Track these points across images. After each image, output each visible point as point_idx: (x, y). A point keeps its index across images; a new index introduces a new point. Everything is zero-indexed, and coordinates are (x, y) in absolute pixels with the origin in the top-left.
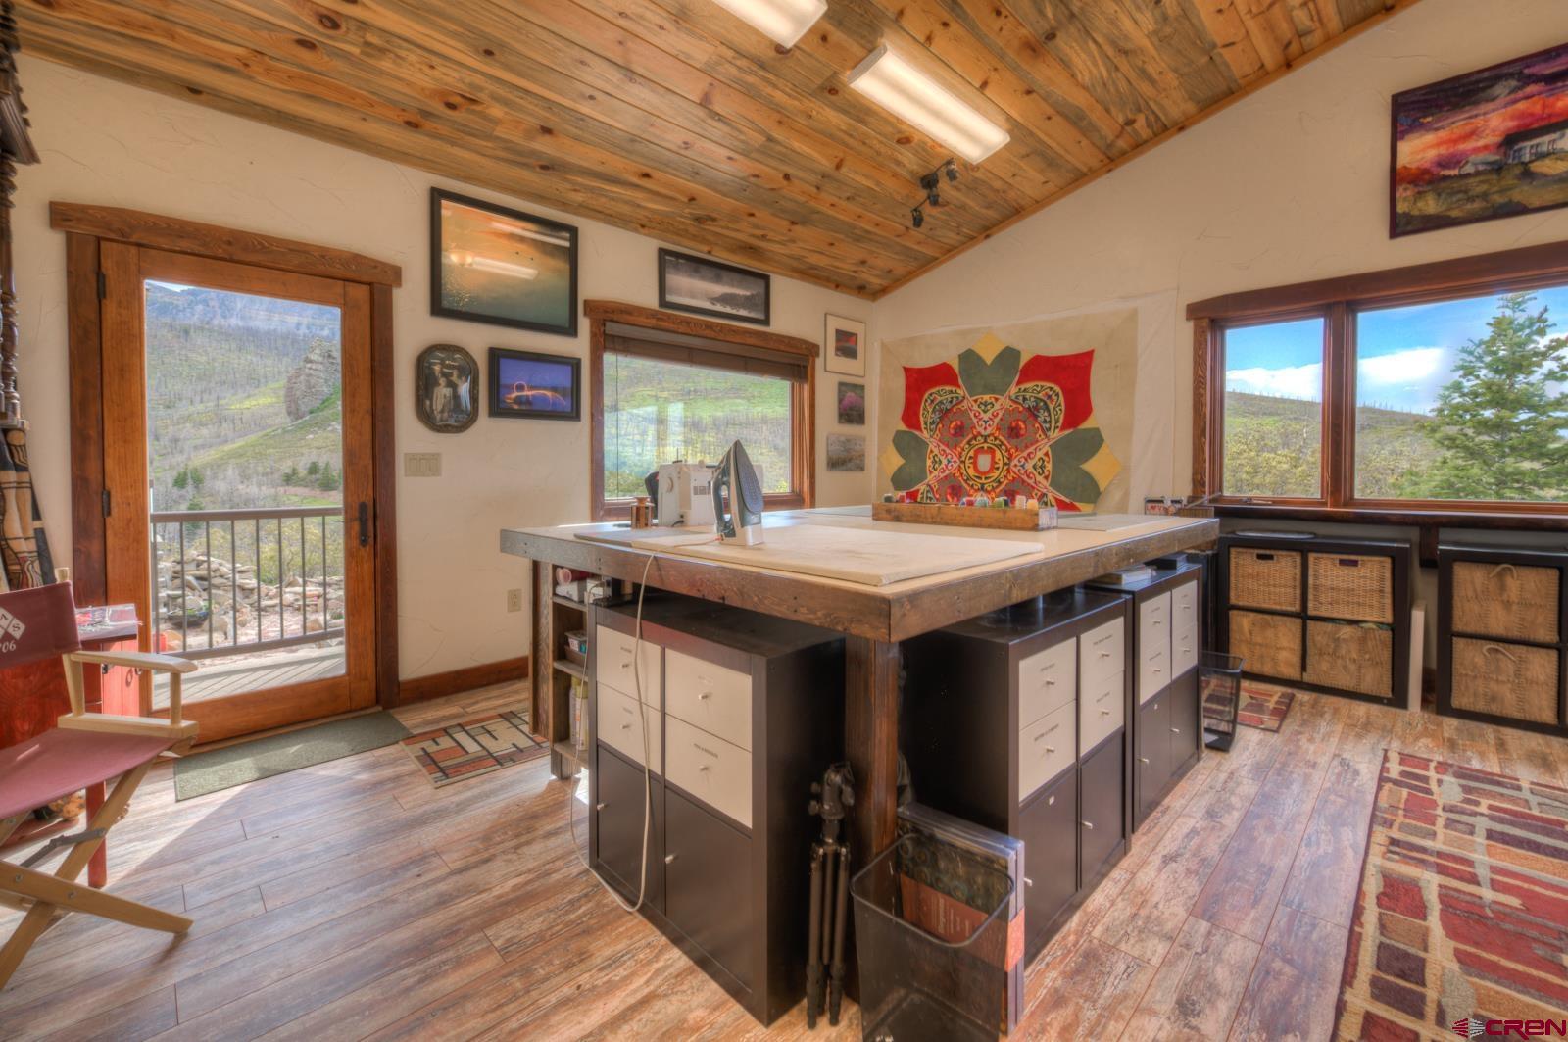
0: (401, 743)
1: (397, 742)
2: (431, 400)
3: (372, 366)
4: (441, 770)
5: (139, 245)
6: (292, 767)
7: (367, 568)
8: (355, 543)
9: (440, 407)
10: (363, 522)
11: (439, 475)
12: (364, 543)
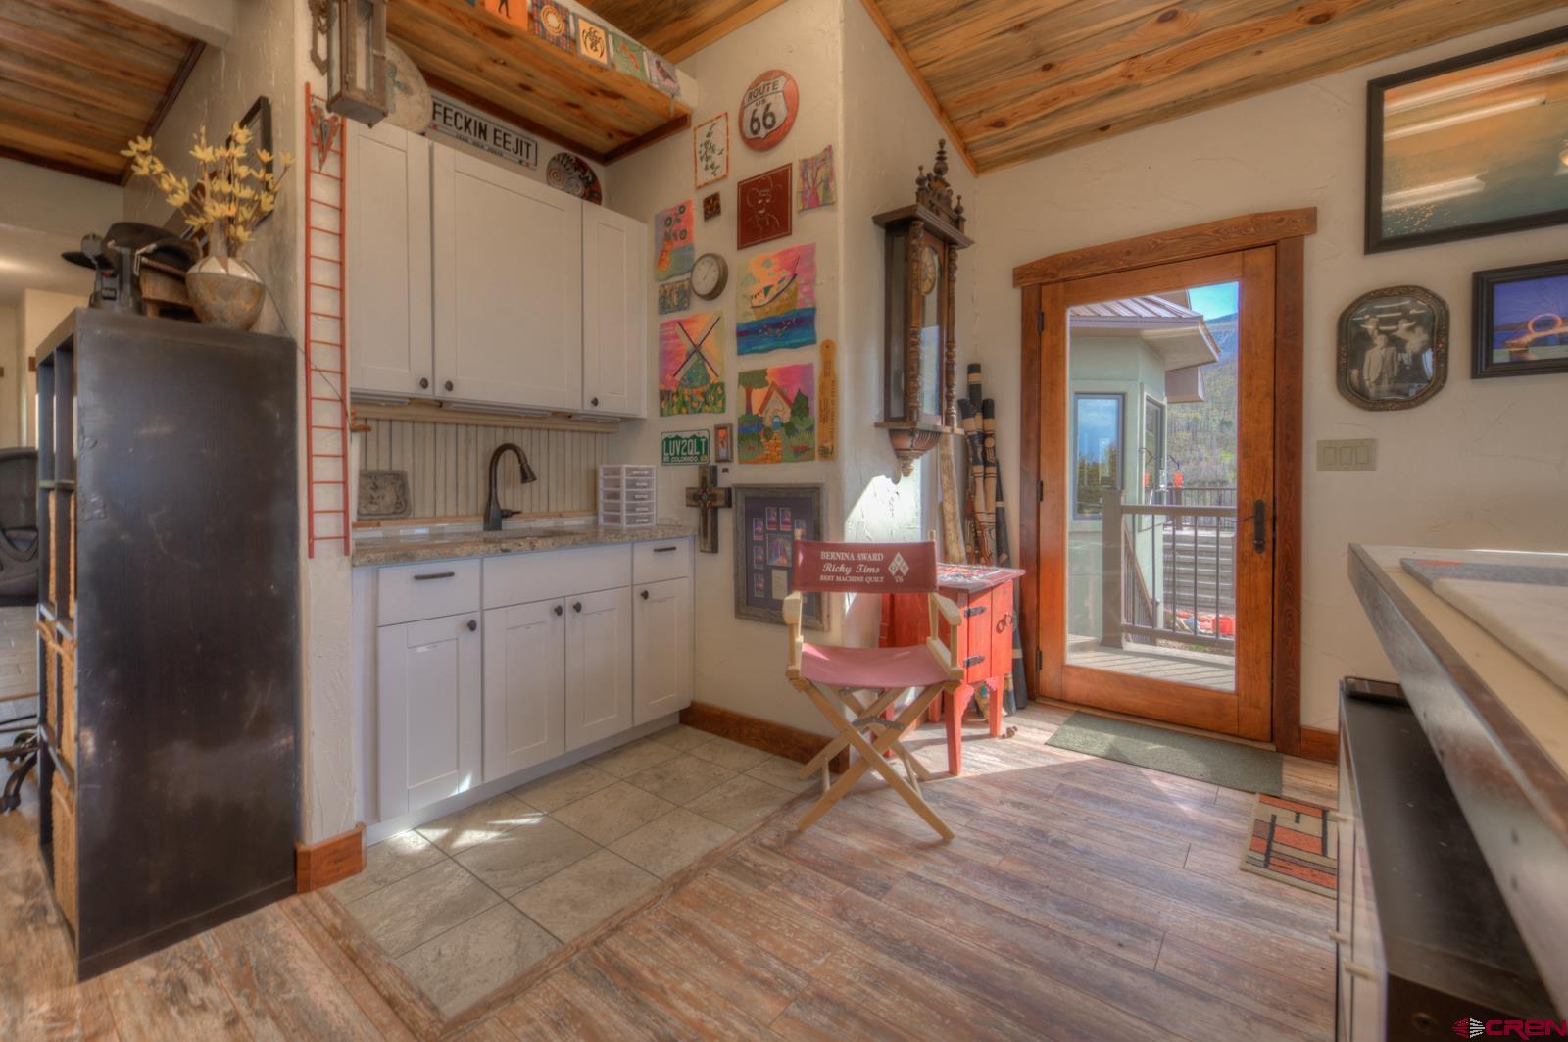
0: (1258, 796)
1: (1254, 793)
2: (1361, 368)
3: (1275, 340)
4: (1268, 852)
5: (1065, 280)
6: (1137, 762)
7: (1263, 577)
8: (1249, 547)
9: (1374, 376)
10: (1259, 525)
11: (1372, 468)
12: (1260, 547)
